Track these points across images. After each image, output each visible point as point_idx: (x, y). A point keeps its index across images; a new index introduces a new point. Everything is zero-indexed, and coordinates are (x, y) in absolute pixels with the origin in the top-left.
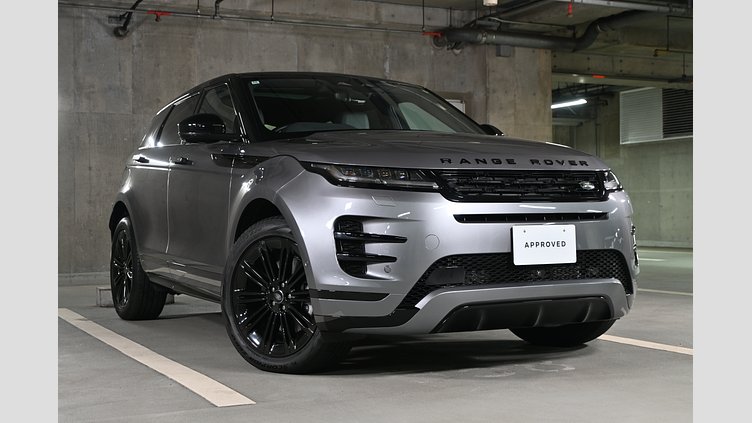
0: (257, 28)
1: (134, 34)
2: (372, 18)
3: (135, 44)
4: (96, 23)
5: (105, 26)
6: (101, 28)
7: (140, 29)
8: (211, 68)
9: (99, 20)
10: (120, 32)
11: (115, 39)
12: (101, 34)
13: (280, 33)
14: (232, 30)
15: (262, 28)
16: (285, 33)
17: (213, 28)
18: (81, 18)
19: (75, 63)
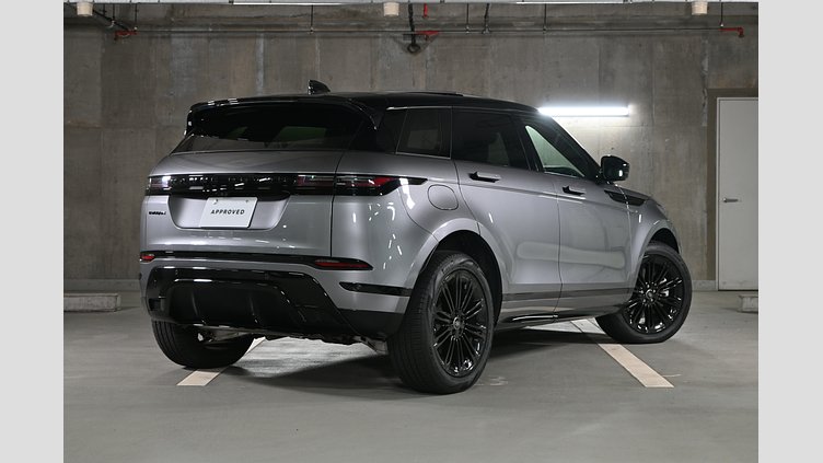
0: (555, 34)
1: (428, 49)
2: (682, 13)
3: (429, 58)
4: (391, 41)
5: (400, 43)
6: (397, 46)
7: (434, 43)
8: (504, 77)
9: (394, 38)
10: (414, 48)
11: (409, 55)
12: (395, 51)
13: (580, 36)
14: (528, 37)
15: (560, 33)
16: (585, 36)
17: (507, 37)
18: (378, 37)
19: (372, 80)
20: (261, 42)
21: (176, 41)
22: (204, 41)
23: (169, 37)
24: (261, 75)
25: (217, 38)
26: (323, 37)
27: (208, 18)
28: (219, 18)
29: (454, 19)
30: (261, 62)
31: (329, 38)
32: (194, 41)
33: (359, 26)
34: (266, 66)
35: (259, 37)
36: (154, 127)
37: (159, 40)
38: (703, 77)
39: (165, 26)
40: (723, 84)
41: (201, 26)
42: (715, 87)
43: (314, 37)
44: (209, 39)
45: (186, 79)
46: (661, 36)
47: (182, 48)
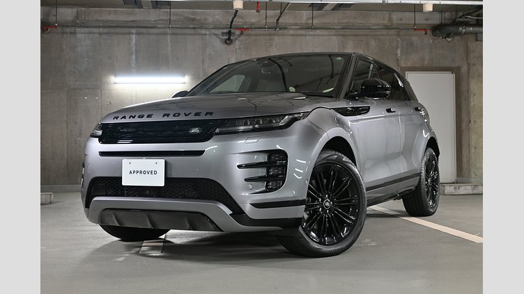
0: (312, 33)
1: (237, 42)
2: (386, 22)
3: (237, 47)
4: (214, 37)
5: (220, 38)
6: (218, 40)
7: (241, 39)
9: (216, 35)
10: (228, 41)
11: (226, 46)
12: (218, 44)
13: (327, 35)
14: (297, 35)
16: (330, 35)
17: (284, 35)
18: (206, 34)
19: (203, 61)
20: (134, 37)
21: (79, 36)
22: (97, 35)
23: (75, 33)
24: (134, 57)
25: (106, 33)
26: (173, 34)
27: (100, 21)
28: (108, 21)
29: (253, 24)
30: (134, 49)
31: (176, 34)
32: (91, 36)
34: (137, 52)
35: (132, 33)
36: (66, 89)
37: (69, 35)
38: (398, 60)
39: (72, 26)
40: (409, 64)
42: (404, 66)
43: (167, 34)
44: (101, 34)
45: (86, 59)
46: (373, 35)
47: (83, 39)
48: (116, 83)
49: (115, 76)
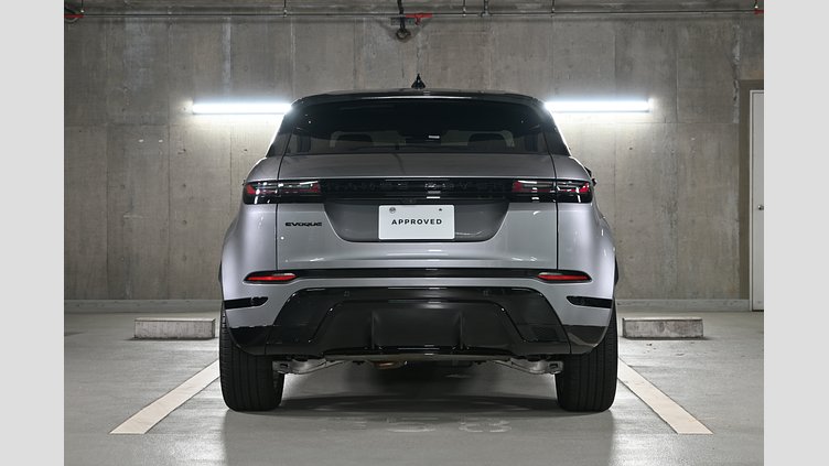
0: (564, 17)
1: (419, 35)
3: (420, 46)
4: (377, 26)
5: (387, 28)
6: (384, 31)
7: (426, 28)
8: (507, 67)
9: (380, 22)
10: (403, 34)
11: (398, 41)
12: (382, 38)
13: (593, 20)
14: (534, 21)
15: (570, 16)
16: (599, 20)
17: (511, 21)
18: (362, 22)
19: (355, 70)
20: (228, 28)
21: (129, 27)
22: (162, 26)
23: (123, 22)
24: (228, 65)
25: (178, 22)
26: (299, 22)
30: (228, 51)
31: (307, 22)
32: (150, 26)
33: (340, 9)
34: (233, 55)
35: (226, 22)
36: (106, 124)
37: (111, 25)
38: (734, 67)
39: (119, 9)
40: (757, 75)
41: (159, 9)
42: (747, 78)
43: (289, 22)
44: (168, 23)
45: (141, 70)
46: (686, 19)
47: (137, 34)
48: (194, 114)
49: (195, 100)
